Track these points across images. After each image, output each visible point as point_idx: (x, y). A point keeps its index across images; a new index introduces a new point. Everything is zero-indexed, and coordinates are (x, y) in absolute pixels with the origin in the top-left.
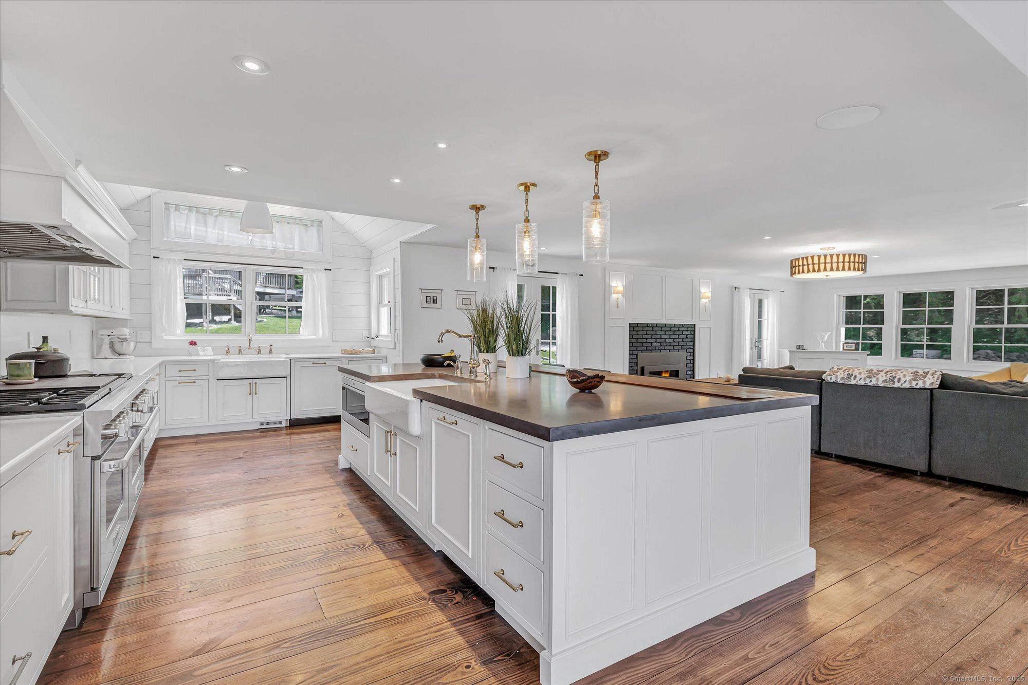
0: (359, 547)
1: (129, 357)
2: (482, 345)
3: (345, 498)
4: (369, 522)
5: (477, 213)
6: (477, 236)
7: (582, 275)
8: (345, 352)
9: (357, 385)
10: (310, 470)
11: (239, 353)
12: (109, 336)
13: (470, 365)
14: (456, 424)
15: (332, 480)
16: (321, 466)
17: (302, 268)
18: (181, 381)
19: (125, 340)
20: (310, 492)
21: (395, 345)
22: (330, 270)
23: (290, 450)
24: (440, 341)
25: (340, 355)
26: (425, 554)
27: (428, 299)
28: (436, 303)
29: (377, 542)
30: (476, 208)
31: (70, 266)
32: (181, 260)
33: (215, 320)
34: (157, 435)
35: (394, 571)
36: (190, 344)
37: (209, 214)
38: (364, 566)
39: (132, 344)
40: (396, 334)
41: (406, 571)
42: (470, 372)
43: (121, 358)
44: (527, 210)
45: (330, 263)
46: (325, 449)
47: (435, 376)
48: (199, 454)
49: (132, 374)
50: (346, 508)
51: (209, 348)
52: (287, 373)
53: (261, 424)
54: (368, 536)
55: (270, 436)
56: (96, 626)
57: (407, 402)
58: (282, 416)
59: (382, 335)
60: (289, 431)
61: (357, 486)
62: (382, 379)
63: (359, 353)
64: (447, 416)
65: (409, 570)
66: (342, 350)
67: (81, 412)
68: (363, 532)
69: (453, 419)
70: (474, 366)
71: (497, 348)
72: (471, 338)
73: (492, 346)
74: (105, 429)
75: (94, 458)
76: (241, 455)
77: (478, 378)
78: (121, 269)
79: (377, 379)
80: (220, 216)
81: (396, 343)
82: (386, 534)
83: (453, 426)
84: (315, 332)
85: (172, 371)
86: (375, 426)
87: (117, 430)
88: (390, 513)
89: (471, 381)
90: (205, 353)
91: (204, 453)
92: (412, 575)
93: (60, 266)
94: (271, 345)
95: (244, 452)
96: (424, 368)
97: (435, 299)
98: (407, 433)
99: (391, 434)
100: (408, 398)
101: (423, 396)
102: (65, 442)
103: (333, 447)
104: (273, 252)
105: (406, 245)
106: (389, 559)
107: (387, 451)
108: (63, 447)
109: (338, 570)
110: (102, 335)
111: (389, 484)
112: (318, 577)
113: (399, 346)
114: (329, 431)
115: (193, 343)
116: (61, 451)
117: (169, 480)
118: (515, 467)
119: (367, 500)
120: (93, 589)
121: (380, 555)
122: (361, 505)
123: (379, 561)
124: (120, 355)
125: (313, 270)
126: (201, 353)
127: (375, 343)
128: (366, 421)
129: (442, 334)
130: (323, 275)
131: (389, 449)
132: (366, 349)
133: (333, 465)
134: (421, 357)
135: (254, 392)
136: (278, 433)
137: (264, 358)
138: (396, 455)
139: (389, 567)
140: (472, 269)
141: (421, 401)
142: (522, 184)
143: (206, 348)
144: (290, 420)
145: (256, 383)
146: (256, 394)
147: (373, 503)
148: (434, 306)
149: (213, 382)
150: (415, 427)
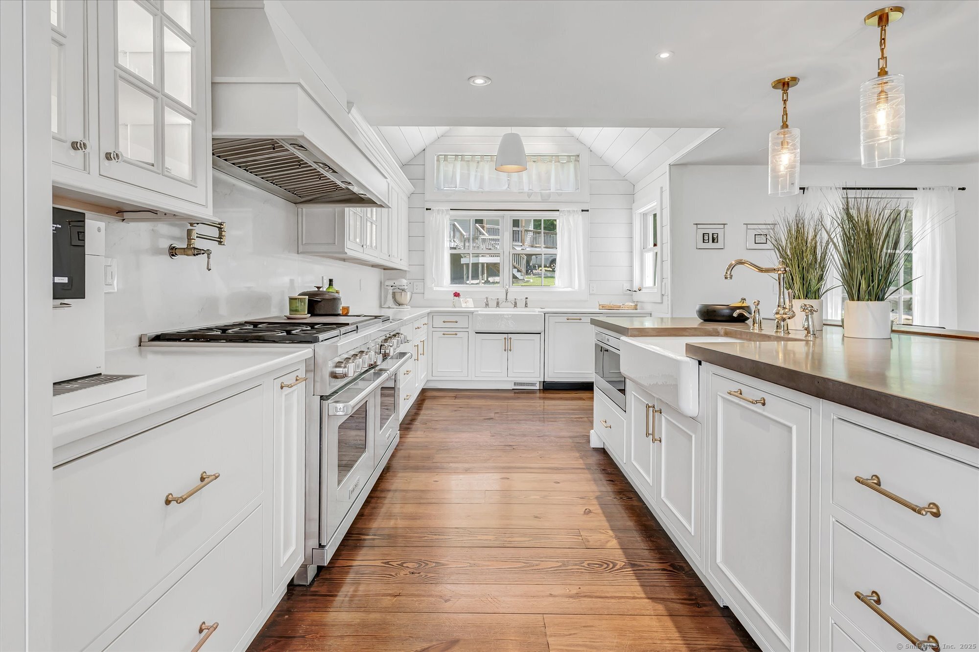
0: (608, 565)
1: (406, 307)
2: (797, 285)
3: (594, 487)
4: (625, 530)
5: (785, 92)
6: (785, 125)
7: (963, 189)
8: (603, 307)
9: (612, 340)
10: (558, 444)
11: (497, 306)
12: (392, 286)
13: (778, 316)
14: (764, 404)
15: (581, 461)
16: (570, 440)
17: (559, 211)
18: (446, 333)
19: (403, 290)
20: (555, 471)
21: (662, 299)
22: (588, 211)
23: (544, 417)
24: (728, 276)
25: (597, 310)
26: (705, 605)
27: (706, 237)
28: (717, 242)
29: (633, 565)
30: (784, 84)
31: (346, 209)
32: (448, 210)
33: (489, 281)
34: (424, 386)
35: (653, 623)
36: (455, 296)
37: (472, 160)
38: (613, 601)
39: (409, 294)
40: (663, 284)
41: (674, 630)
42: (777, 326)
43: (401, 309)
44: (883, 57)
45: (587, 203)
46: (577, 421)
47: (718, 332)
48: (456, 409)
49: (389, 317)
50: (595, 502)
51: (470, 300)
52: (539, 328)
53: (515, 384)
54: (620, 552)
55: (524, 398)
56: (323, 590)
57: (677, 363)
58: (534, 377)
59: (646, 288)
60: (542, 395)
61: (611, 474)
62: (642, 333)
63: (619, 308)
64: (744, 389)
65: (679, 629)
66: (600, 305)
67: (312, 345)
68: (614, 543)
69: (758, 396)
70: (784, 316)
71: (822, 291)
72: (779, 272)
73: (814, 288)
74: (336, 367)
75: (322, 398)
76: (492, 415)
77: (790, 336)
78: (383, 209)
79: (637, 333)
80: (481, 161)
81: (663, 295)
82: (646, 553)
83: (758, 408)
84: (571, 285)
85: (438, 322)
86: (633, 396)
87: (347, 369)
88: (652, 523)
89: (779, 339)
90: (467, 304)
91: (460, 409)
92: (684, 638)
93: (338, 207)
94: (527, 298)
95: (496, 413)
96: (702, 323)
97: (715, 236)
98: (678, 413)
99: (653, 410)
100: (679, 358)
101: (703, 356)
102: (294, 375)
103: (586, 419)
104: (529, 195)
105: (678, 167)
106: (649, 598)
107: (647, 435)
108: (289, 379)
109: (577, 596)
110: (387, 286)
111: (650, 480)
112: (551, 599)
113: (667, 300)
114: (584, 400)
115: (457, 295)
116: (283, 385)
117: (425, 433)
118: (919, 512)
119: (621, 496)
120: (321, 546)
121: (636, 589)
122: (616, 502)
123: (634, 598)
124: (399, 305)
125: (569, 211)
126: (464, 305)
127: (638, 296)
128: (623, 391)
129: (731, 267)
130: (580, 218)
131: (651, 431)
132: (627, 304)
133: (584, 441)
134: (697, 308)
135: (509, 349)
136: (531, 395)
137: (521, 311)
138: (660, 441)
139: (648, 612)
140: (776, 177)
141: (700, 363)
142: (872, 15)
143: (468, 299)
144: (544, 382)
145: (510, 338)
146: (510, 350)
147: (631, 503)
148: (715, 245)
149: (472, 335)
150: (690, 404)
